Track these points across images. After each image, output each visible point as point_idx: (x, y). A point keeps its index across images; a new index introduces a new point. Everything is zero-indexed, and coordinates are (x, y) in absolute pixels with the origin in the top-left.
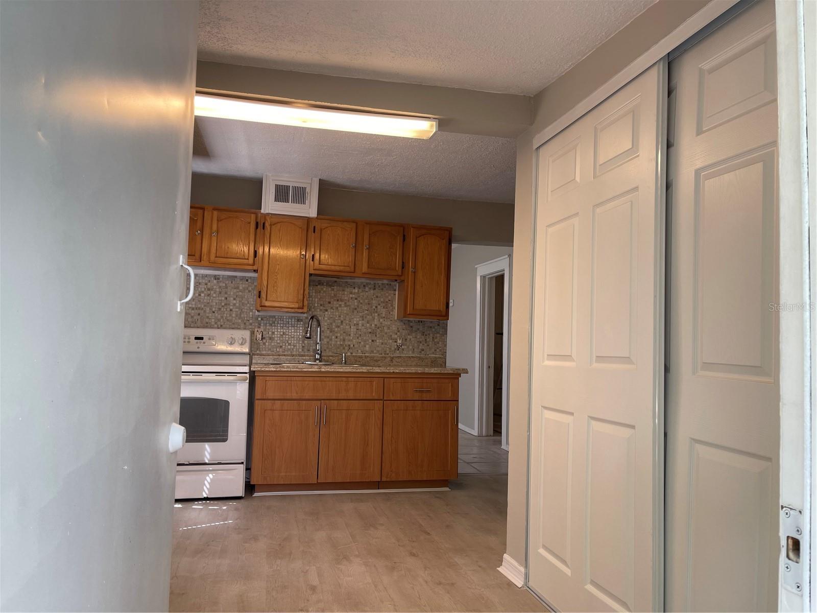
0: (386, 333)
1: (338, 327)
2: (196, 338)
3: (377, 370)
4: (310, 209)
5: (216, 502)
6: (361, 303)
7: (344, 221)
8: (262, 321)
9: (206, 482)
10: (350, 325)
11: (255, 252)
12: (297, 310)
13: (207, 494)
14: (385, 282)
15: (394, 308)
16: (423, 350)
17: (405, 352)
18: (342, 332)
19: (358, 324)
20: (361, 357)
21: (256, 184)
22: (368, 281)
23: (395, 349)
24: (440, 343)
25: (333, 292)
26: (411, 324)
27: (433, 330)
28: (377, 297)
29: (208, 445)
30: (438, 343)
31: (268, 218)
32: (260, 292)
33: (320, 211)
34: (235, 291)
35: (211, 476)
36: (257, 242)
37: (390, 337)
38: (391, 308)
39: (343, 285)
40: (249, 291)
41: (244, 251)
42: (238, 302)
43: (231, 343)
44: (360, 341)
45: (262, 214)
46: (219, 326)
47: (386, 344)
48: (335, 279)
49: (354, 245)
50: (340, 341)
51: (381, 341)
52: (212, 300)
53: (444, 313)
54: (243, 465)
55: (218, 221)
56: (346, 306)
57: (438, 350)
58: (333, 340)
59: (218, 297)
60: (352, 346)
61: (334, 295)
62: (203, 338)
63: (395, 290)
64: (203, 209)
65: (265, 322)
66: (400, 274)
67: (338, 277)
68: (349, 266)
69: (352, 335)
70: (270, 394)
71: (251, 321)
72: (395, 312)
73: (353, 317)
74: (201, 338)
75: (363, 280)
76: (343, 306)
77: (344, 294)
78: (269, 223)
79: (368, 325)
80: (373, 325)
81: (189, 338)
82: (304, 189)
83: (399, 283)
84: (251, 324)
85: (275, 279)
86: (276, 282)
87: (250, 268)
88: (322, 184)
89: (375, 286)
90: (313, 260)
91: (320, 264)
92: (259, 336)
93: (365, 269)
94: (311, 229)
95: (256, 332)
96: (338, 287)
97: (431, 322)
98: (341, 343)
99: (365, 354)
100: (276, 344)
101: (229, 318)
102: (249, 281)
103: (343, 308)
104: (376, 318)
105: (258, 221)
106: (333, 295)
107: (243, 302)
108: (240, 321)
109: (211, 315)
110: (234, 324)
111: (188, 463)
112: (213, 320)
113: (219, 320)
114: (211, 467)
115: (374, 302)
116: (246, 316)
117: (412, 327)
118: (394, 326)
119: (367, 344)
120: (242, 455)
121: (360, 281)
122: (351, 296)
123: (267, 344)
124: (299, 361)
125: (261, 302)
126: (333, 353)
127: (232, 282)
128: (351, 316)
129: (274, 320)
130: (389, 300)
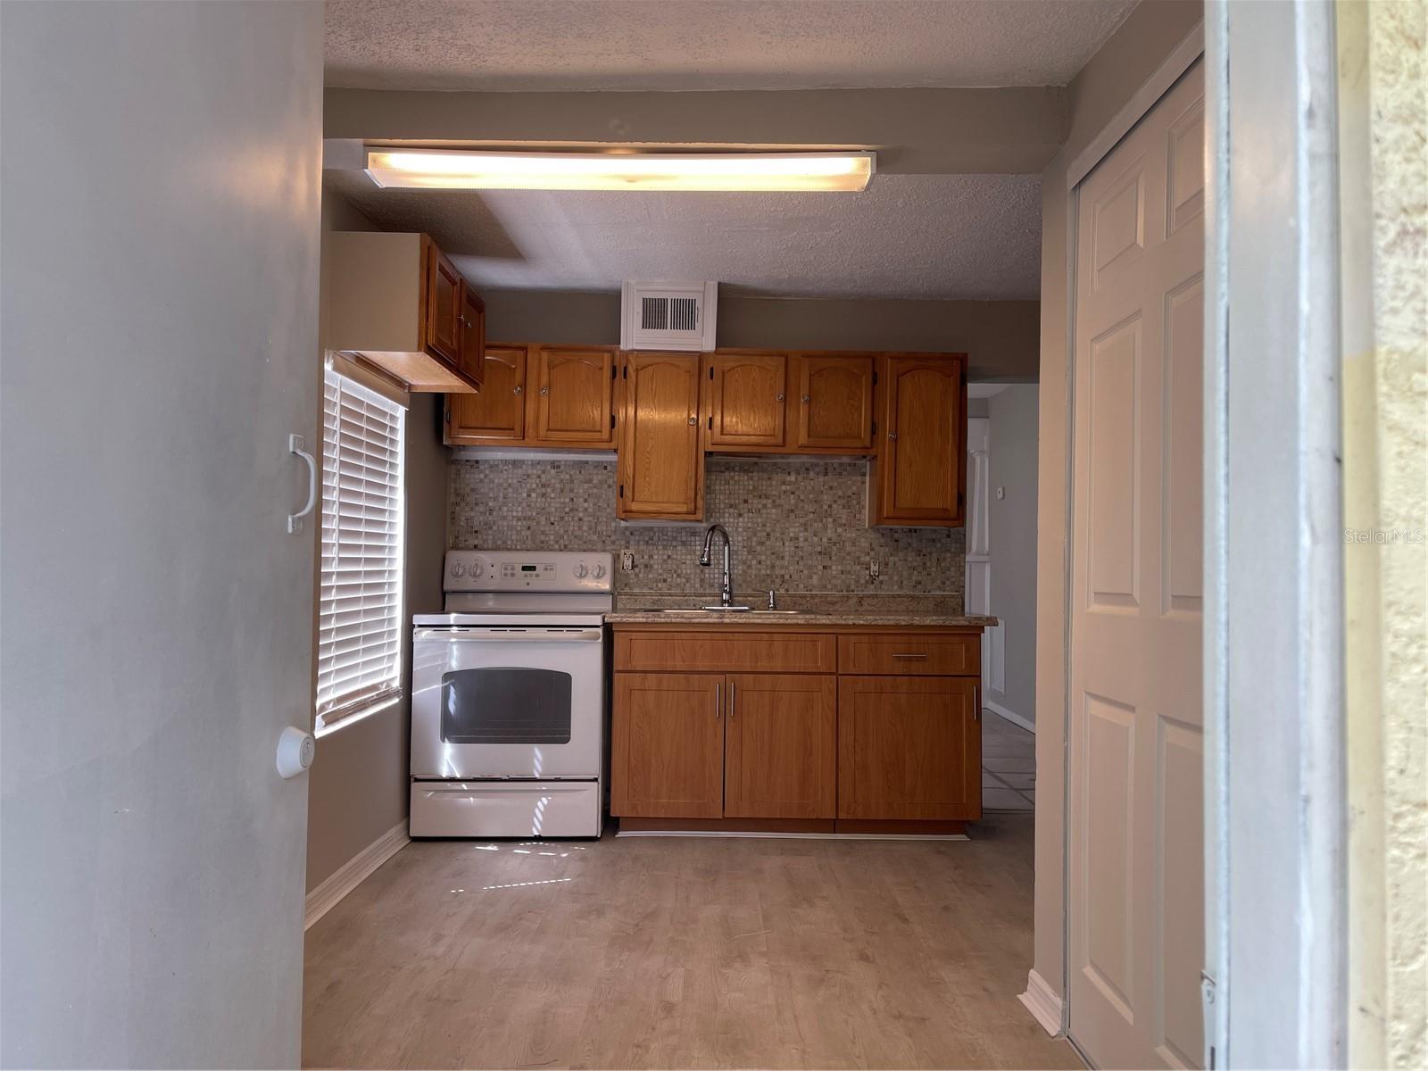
0: (849, 554)
1: (762, 544)
2: (524, 568)
3: (824, 620)
4: (703, 338)
5: (553, 845)
6: (802, 500)
7: (763, 355)
8: (632, 537)
9: (537, 811)
10: (783, 540)
11: (613, 419)
12: (686, 517)
13: (538, 831)
14: (846, 460)
15: (864, 507)
16: (920, 583)
17: (886, 587)
18: (768, 553)
19: (797, 539)
20: (804, 597)
21: (609, 301)
22: (813, 460)
23: (867, 582)
24: (952, 569)
25: (751, 482)
26: (896, 535)
27: (939, 545)
28: (831, 488)
29: (539, 748)
30: (949, 569)
31: (631, 358)
32: (622, 487)
33: (720, 341)
34: (586, 486)
35: (544, 799)
36: (615, 402)
37: (857, 561)
38: (858, 506)
39: (769, 469)
40: (610, 486)
41: (593, 418)
42: (591, 505)
43: (581, 575)
44: (801, 568)
45: (623, 351)
46: (562, 547)
47: (849, 572)
48: (756, 460)
49: (782, 396)
50: (766, 569)
51: (839, 567)
52: (549, 504)
53: (953, 513)
54: (596, 783)
55: (549, 367)
56: (775, 506)
57: (948, 583)
58: (753, 567)
59: (560, 497)
60: (787, 577)
61: (754, 488)
62: (535, 567)
63: (864, 475)
64: (525, 349)
65: (637, 538)
66: (868, 444)
67: (759, 456)
68: (774, 435)
69: (787, 558)
70: (639, 664)
71: (613, 538)
72: (865, 515)
73: (787, 525)
74: (533, 568)
75: (805, 459)
76: (769, 506)
77: (771, 485)
78: (635, 367)
79: (816, 539)
80: (825, 540)
81: (513, 569)
82: (691, 303)
83: (870, 460)
84: (613, 542)
85: (647, 463)
86: (648, 469)
87: (605, 446)
88: (722, 289)
89: (826, 469)
90: (710, 428)
91: (722, 434)
92: (628, 563)
93: (803, 438)
94: (706, 373)
95: (622, 556)
96: (760, 474)
97: (935, 531)
98: (768, 572)
99: (811, 590)
100: (656, 575)
101: (577, 533)
102: (608, 468)
103: (769, 511)
104: (830, 525)
105: (617, 364)
106: (751, 488)
107: (600, 504)
108: (595, 537)
109: (547, 528)
110: (585, 542)
111: (507, 778)
112: (552, 538)
113: (562, 537)
114: (544, 786)
115: (825, 497)
116: (605, 528)
117: (896, 541)
118: (863, 540)
119: (815, 573)
120: (594, 767)
121: (799, 460)
122: (783, 488)
123: (641, 575)
124: (695, 605)
125: (624, 505)
126: (754, 590)
127: (580, 472)
128: (784, 523)
129: (652, 534)
130: (854, 494)
